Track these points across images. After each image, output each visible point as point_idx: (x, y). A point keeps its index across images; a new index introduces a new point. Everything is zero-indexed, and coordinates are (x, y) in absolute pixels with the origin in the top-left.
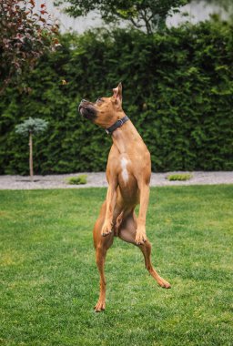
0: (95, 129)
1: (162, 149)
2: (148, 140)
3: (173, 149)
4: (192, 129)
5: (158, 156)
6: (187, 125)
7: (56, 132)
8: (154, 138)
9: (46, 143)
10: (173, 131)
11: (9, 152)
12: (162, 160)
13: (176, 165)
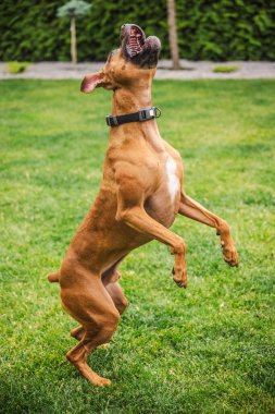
0: (150, 12)
1: (222, 36)
2: (208, 25)
3: (234, 36)
4: (256, 13)
5: (218, 44)
6: (250, 9)
7: (108, 15)
8: (213, 23)
9: (98, 27)
10: (235, 15)
11: (61, 37)
12: (223, 49)
13: (238, 54)
